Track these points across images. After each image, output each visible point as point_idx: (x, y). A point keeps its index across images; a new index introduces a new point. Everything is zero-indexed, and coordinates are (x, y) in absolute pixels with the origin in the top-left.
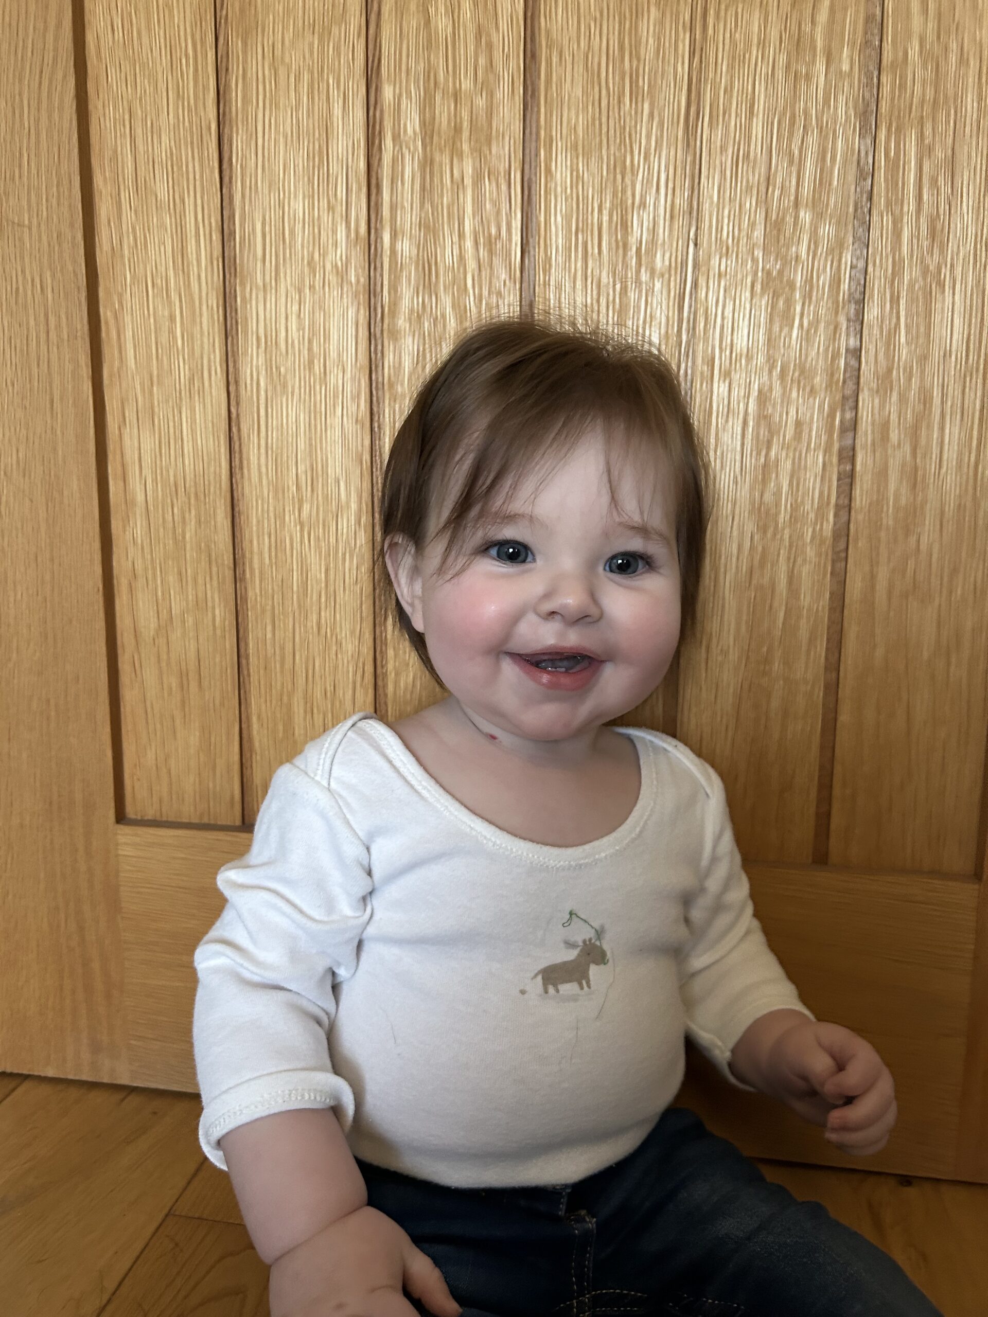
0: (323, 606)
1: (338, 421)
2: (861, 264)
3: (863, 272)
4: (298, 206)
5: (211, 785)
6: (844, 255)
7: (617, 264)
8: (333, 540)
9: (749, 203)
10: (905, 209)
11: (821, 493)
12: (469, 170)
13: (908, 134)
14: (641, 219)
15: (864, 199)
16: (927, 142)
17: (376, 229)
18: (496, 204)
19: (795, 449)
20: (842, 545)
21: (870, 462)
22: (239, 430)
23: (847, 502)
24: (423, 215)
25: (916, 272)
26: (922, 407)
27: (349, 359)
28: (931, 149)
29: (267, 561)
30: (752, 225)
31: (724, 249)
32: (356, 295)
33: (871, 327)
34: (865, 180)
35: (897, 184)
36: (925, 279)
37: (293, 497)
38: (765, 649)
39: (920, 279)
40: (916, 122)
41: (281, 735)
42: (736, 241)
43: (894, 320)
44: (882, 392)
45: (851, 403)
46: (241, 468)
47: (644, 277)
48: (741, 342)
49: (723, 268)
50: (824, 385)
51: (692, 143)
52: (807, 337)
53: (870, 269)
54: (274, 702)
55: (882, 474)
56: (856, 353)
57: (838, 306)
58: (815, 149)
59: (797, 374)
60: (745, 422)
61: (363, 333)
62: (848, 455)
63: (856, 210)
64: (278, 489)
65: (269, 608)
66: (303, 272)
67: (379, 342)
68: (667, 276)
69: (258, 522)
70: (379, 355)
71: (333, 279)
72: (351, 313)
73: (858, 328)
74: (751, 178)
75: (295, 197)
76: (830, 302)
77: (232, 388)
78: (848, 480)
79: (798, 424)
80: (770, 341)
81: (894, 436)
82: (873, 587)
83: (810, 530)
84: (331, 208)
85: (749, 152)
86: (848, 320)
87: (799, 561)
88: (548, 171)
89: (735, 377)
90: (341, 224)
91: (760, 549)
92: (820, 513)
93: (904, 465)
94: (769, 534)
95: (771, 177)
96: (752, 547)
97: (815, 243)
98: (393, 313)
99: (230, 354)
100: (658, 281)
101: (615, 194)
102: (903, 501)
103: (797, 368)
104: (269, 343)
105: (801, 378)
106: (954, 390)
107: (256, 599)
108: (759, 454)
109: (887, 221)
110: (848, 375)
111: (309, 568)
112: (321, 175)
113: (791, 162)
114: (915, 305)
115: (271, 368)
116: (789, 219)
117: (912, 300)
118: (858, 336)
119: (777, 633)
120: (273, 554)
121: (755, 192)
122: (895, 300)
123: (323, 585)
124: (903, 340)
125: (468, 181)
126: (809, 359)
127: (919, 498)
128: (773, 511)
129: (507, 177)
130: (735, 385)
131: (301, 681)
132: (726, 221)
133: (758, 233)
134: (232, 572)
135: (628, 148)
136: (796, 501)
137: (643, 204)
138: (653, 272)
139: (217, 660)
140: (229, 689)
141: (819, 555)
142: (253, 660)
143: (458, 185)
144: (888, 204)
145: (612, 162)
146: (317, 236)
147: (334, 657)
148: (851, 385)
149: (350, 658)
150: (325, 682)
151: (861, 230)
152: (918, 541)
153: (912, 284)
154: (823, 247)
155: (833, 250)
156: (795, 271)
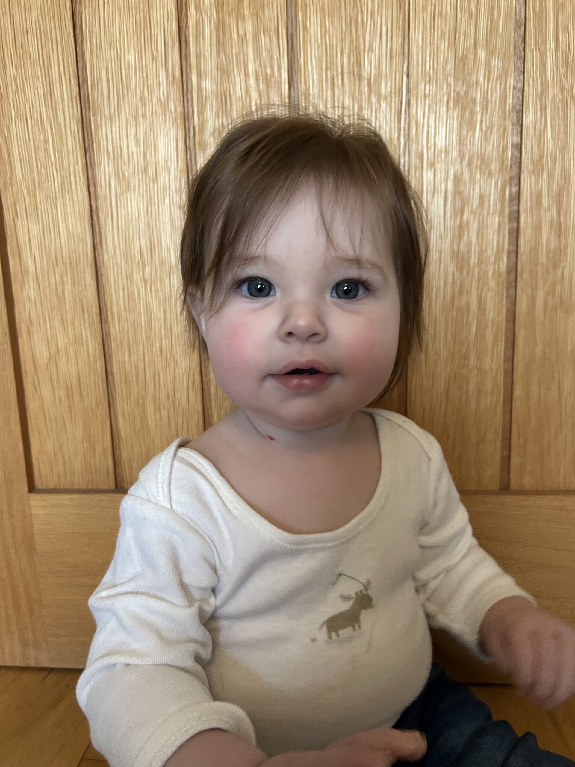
0: (163, 337)
1: (167, 207)
2: (520, 85)
3: (521, 91)
4: (131, 58)
5: (93, 463)
6: (509, 79)
7: (355, 92)
8: (167, 290)
9: (444, 45)
10: (548, 47)
11: (498, 243)
12: (249, 28)
14: (370, 59)
15: (520, 41)
17: (187, 73)
18: (270, 52)
19: (480, 214)
20: (512, 276)
21: (530, 220)
22: (98, 218)
23: (514, 248)
24: (219, 61)
25: (557, 90)
26: (563, 182)
27: (172, 165)
28: (563, 6)
29: (123, 308)
30: (446, 61)
31: (428, 77)
32: (176, 119)
33: (528, 129)
34: (520, 28)
35: (542, 31)
36: (562, 94)
37: (138, 263)
38: (464, 350)
39: (560, 95)
41: (139, 426)
42: (435, 72)
43: (543, 123)
44: (536, 172)
45: (515, 181)
46: (101, 244)
47: (374, 100)
48: (441, 142)
49: (427, 91)
50: (498, 169)
51: (403, 6)
52: (485, 137)
53: (526, 88)
54: (133, 404)
55: (538, 228)
56: (519, 147)
57: (506, 114)
58: (486, 7)
59: (479, 163)
60: (446, 198)
61: (181, 145)
62: (515, 217)
63: (515, 49)
64: (128, 258)
65: (126, 340)
66: (137, 106)
67: (193, 152)
68: (389, 98)
69: (115, 280)
70: (193, 161)
71: (157, 108)
72: (172, 133)
73: (519, 129)
74: (444, 29)
75: (128, 51)
76: (500, 112)
77: (92, 189)
78: (516, 233)
79: (481, 197)
80: (461, 141)
81: (545, 202)
82: (534, 304)
83: (492, 268)
84: (154, 58)
85: (441, 10)
86: (513, 125)
87: (485, 290)
88: (305, 27)
89: (438, 166)
90: (162, 70)
91: (459, 283)
92: (498, 257)
93: (552, 221)
94: (465, 272)
95: (458, 27)
96: (454, 281)
97: (489, 72)
98: (202, 131)
99: (89, 165)
100: (383, 102)
101: (351, 42)
102: (552, 246)
103: (479, 159)
104: (116, 156)
105: (482, 166)
107: (116, 334)
108: (455, 218)
109: (536, 55)
110: (513, 162)
111: (152, 311)
112: (146, 35)
113: (470, 16)
114: (556, 112)
115: (118, 173)
116: (471, 56)
117: (555, 109)
118: (519, 135)
119: (472, 338)
120: (127, 303)
121: (447, 38)
122: (543, 109)
123: (163, 322)
124: (549, 136)
125: (250, 36)
126: (487, 152)
127: (563, 243)
128: (466, 257)
129: (276, 33)
130: (438, 172)
131: (150, 389)
132: (428, 58)
133: (450, 66)
134: (98, 317)
135: (359, 10)
136: (481, 249)
137: (371, 49)
138: (379, 95)
139: (92, 377)
140: (102, 397)
141: (498, 284)
142: (117, 377)
143: (243, 40)
144: (537, 44)
145: (349, 20)
146: (145, 79)
147: (173, 371)
148: (515, 169)
149: (184, 371)
150: (168, 389)
151: (519, 62)
152: (563, 272)
153: (554, 98)
154: (494, 74)
155: (501, 77)
156: (476, 91)
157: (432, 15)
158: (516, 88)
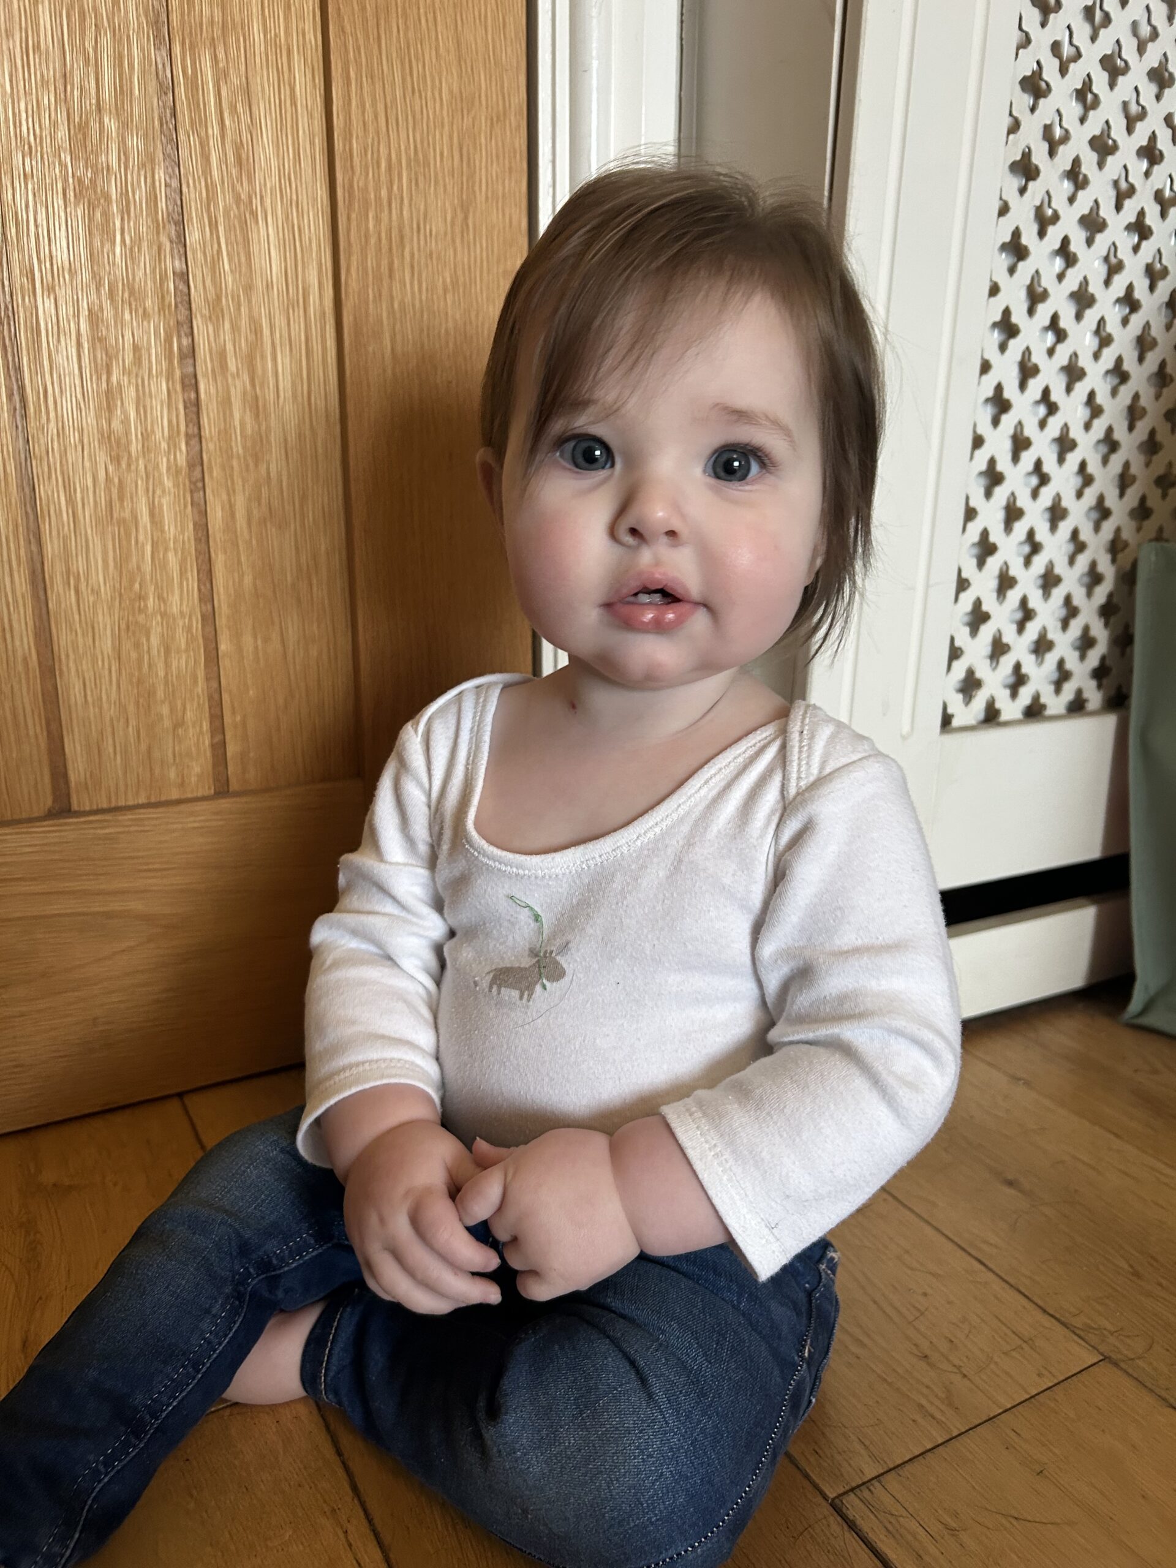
2: (175, 184)
3: (178, 191)
6: (157, 171)
10: (210, 131)
11: (170, 422)
13: (202, 53)
15: (168, 115)
16: (221, 65)
19: (137, 375)
20: (197, 473)
21: (213, 391)
23: (196, 430)
25: (230, 199)
26: (254, 337)
28: (226, 74)
30: (55, 125)
31: (26, 147)
33: (194, 252)
34: (166, 94)
35: (199, 105)
36: (238, 208)
38: (137, 586)
39: (234, 207)
40: (208, 43)
42: (38, 140)
43: (216, 246)
44: (214, 318)
45: (185, 328)
48: (61, 255)
49: (28, 169)
50: (156, 309)
52: (131, 255)
53: (185, 189)
55: (226, 403)
56: (184, 277)
57: (158, 225)
59: (126, 295)
60: (79, 345)
62: (191, 383)
63: (161, 125)
73: (182, 251)
74: (45, 72)
76: (149, 220)
78: (194, 408)
79: (136, 348)
80: (93, 257)
81: (232, 365)
82: (233, 515)
83: (165, 460)
85: (39, 42)
86: (171, 242)
87: (158, 492)
89: (61, 293)
91: (116, 480)
92: (172, 440)
93: (245, 393)
94: (124, 465)
95: (68, 75)
96: (108, 479)
97: (125, 154)
102: (249, 431)
103: (126, 288)
105: (132, 299)
106: (280, 321)
108: (99, 378)
109: (194, 140)
110: (179, 300)
113: (87, 62)
114: (232, 233)
116: (94, 125)
117: (229, 229)
118: (183, 259)
119: (147, 567)
121: (52, 88)
122: (214, 225)
124: (227, 267)
126: (137, 279)
127: (263, 427)
128: (123, 441)
130: (61, 302)
132: (24, 115)
133: (62, 133)
136: (146, 430)
141: (176, 485)
144: (192, 123)
148: (183, 312)
151: (169, 146)
152: (268, 469)
153: (227, 212)
154: (134, 160)
155: (144, 165)
156: (109, 182)
157: (24, 46)
158: (171, 186)
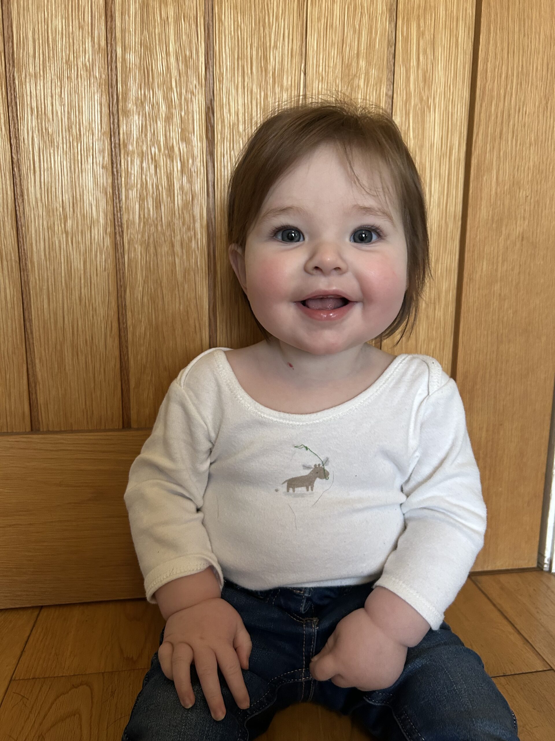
0: (83, 286)
1: (90, 166)
2: (390, 93)
3: (391, 97)
4: (59, 23)
5: (8, 407)
6: (382, 87)
7: (262, 81)
8: (88, 243)
9: (334, 52)
10: (412, 64)
12: (171, 13)
13: (412, 23)
14: (274, 55)
15: (391, 58)
16: (421, 29)
17: (111, 44)
18: (189, 36)
22: (19, 170)
24: (143, 38)
25: (417, 100)
27: (96, 126)
28: (423, 34)
29: (43, 257)
30: (335, 65)
31: (321, 78)
32: (100, 85)
34: (391, 47)
35: (407, 52)
36: (421, 104)
37: (60, 215)
39: (419, 104)
40: (416, 18)
41: (56, 371)
42: (326, 74)
43: (407, 125)
46: (22, 195)
47: (277, 90)
49: (320, 89)
51: (301, 14)
53: (395, 95)
54: (50, 349)
58: (367, 26)
61: (105, 110)
63: (387, 63)
64: (50, 211)
65: (45, 288)
66: (62, 67)
67: (116, 117)
68: (289, 90)
69: (36, 231)
70: (116, 125)
71: (83, 73)
72: (97, 97)
74: (334, 39)
75: (56, 17)
77: (13, 141)
84: (81, 27)
85: (333, 24)
88: (220, 20)
90: (88, 39)
95: (345, 39)
97: (368, 80)
98: (125, 99)
99: (11, 119)
100: (285, 93)
101: (259, 38)
104: (40, 113)
106: (435, 164)
107: (36, 282)
109: (403, 70)
111: (72, 261)
112: (74, 4)
113: (354, 32)
114: (417, 117)
115: (42, 129)
116: (354, 64)
117: (415, 115)
120: (47, 253)
121: (336, 48)
122: (407, 114)
123: (82, 272)
125: (171, 20)
129: (195, 20)
131: (69, 335)
132: (322, 61)
134: (18, 264)
135: (267, 12)
137: (276, 47)
138: (282, 87)
139: (9, 324)
140: (19, 343)
142: (35, 322)
143: (165, 22)
144: (403, 61)
145: (258, 19)
146: (72, 44)
147: (91, 318)
149: (102, 319)
150: (86, 334)
151: (390, 74)
153: (415, 106)
154: (372, 81)
155: (376, 84)
156: (358, 93)
157: (325, 25)
158: (388, 95)
